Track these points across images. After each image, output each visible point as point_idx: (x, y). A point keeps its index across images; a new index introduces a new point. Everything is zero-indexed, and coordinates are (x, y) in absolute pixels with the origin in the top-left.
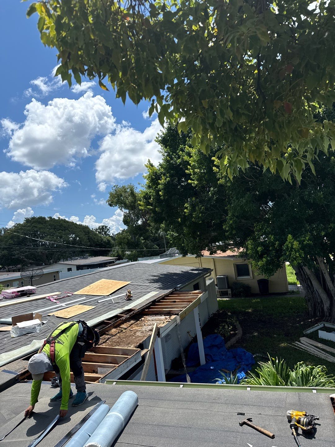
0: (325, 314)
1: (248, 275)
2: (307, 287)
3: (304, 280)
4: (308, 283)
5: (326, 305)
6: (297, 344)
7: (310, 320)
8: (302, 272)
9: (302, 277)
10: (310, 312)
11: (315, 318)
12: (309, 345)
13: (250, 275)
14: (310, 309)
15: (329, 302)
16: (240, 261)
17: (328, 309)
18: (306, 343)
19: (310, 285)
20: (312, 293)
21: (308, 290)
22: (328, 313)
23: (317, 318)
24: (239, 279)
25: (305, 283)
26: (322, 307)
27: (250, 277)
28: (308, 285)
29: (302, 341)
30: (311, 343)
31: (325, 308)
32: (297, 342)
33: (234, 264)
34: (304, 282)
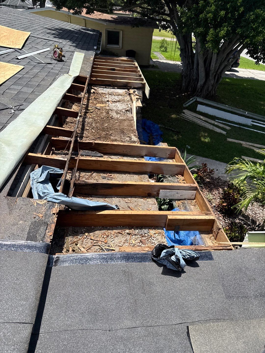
0: (197, 89)
1: (117, 43)
2: (188, 64)
3: (187, 57)
4: (189, 60)
5: (201, 82)
6: (184, 116)
7: (183, 94)
8: (187, 49)
9: (186, 54)
10: (183, 87)
11: (187, 93)
12: (193, 117)
13: (120, 44)
14: (183, 84)
15: (204, 80)
16: (113, 28)
17: (201, 86)
18: (190, 116)
19: (190, 62)
20: (190, 70)
21: (188, 67)
22: (200, 89)
23: (189, 93)
24: (108, 47)
25: (187, 61)
26: (195, 84)
27: (119, 47)
28: (189, 62)
29: (186, 113)
30: (195, 116)
31: (199, 84)
32: (182, 114)
33: (106, 30)
34: (187, 59)
